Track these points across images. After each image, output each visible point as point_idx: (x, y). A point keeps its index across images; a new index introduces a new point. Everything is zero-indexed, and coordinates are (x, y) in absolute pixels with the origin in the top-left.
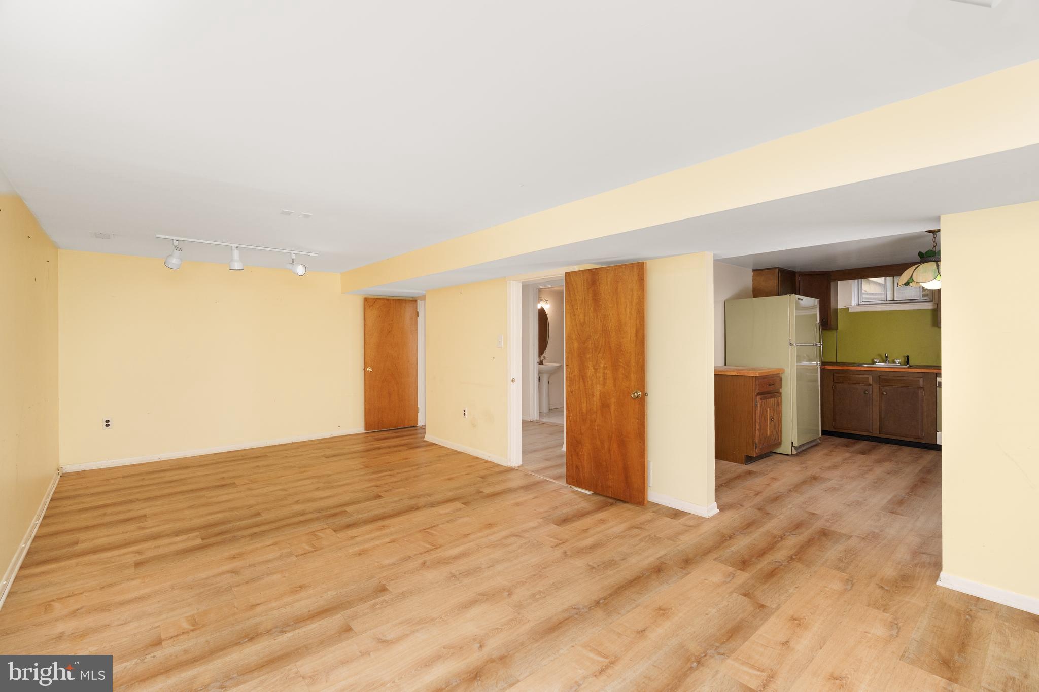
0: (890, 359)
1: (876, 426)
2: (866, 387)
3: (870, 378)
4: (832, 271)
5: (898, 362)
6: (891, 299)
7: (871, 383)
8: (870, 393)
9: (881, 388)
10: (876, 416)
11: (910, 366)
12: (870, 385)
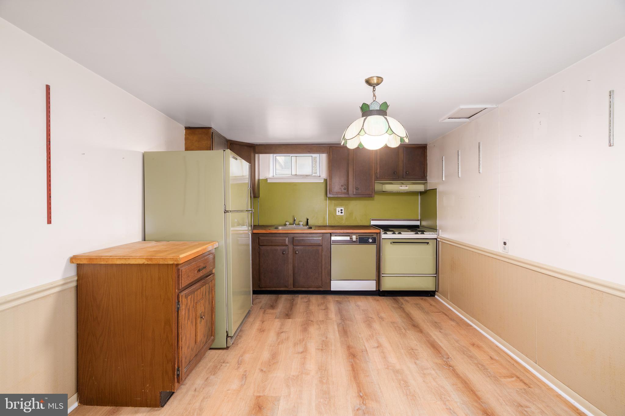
0: (297, 222)
1: (291, 281)
2: (284, 248)
3: (287, 239)
4: (257, 145)
5: (301, 223)
6: (295, 174)
7: (287, 244)
8: (287, 252)
9: (295, 247)
10: (291, 272)
11: (310, 228)
12: (287, 245)
